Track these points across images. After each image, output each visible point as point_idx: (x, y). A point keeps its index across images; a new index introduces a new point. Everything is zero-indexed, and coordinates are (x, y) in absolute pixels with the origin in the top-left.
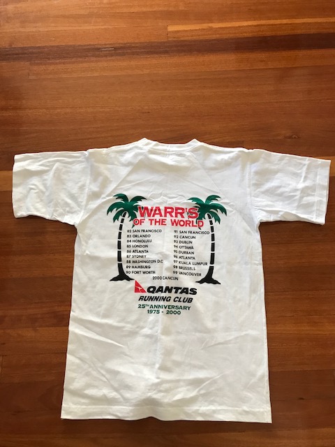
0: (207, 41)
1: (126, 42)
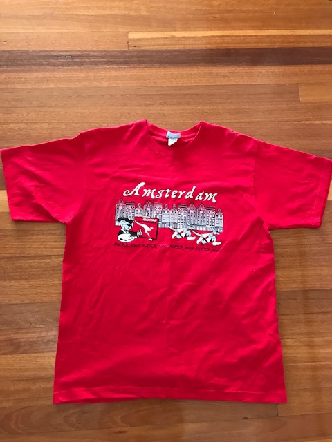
0: (169, 51)
1: (84, 49)
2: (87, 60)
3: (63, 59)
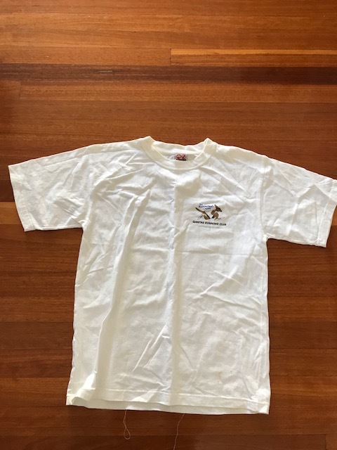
0: (212, 68)
1: (126, 64)
2: (129, 75)
3: (104, 73)
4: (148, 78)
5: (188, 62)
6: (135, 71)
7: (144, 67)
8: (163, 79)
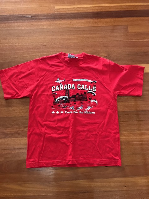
0: (72, 13)
1: (36, 13)
2: (38, 18)
3: (27, 17)
4: (46, 19)
5: (62, 11)
6: (40, 16)
7: (44, 14)
8: (52, 19)
